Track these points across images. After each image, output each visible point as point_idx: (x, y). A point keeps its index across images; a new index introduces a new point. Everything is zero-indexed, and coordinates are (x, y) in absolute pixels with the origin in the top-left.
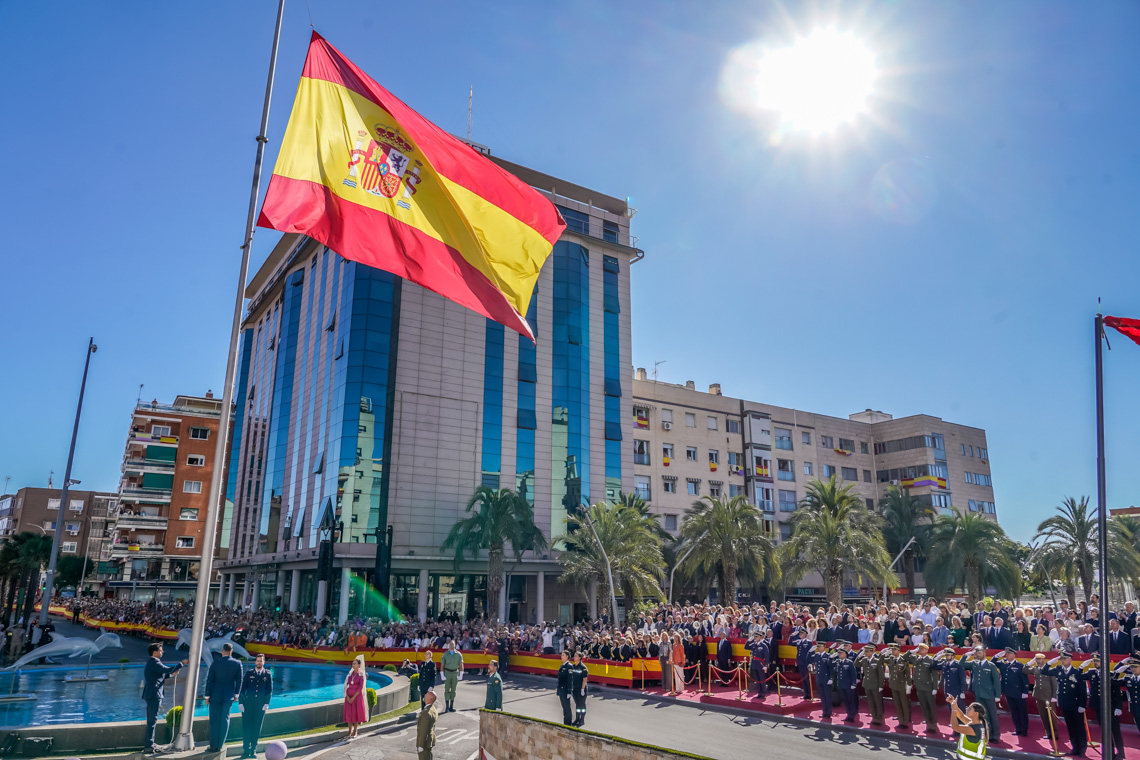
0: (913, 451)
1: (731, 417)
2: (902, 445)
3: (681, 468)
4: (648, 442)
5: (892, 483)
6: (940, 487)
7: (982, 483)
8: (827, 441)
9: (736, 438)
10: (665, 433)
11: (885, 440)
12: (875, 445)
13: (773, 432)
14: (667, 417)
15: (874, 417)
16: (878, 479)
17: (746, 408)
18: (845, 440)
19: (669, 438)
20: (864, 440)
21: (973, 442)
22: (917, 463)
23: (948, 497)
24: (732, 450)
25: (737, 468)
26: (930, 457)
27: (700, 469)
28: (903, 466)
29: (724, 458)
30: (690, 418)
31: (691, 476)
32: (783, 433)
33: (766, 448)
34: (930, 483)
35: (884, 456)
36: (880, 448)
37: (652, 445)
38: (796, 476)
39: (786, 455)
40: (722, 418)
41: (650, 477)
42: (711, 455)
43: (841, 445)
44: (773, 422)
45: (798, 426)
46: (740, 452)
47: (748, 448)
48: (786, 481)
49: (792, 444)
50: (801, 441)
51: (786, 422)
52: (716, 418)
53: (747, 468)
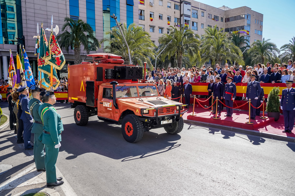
0: (240, 20)
1: (176, 3)
2: (236, 18)
3: (157, 23)
4: (144, 11)
5: (230, 33)
6: (247, 34)
7: (260, 34)
8: (210, 16)
9: (178, 12)
10: (151, 7)
11: (230, 17)
12: (226, 18)
13: (191, 10)
14: (152, 1)
15: (225, 9)
16: (225, 31)
18: (216, 16)
19: (152, 9)
20: (222, 17)
21: (259, 17)
22: (241, 25)
23: (249, 38)
24: (176, 17)
25: (178, 24)
26: (245, 23)
27: (164, 23)
28: (235, 26)
29: (173, 19)
30: (161, 2)
31: (161, 26)
32: (196, 12)
33: (189, 16)
34: (244, 32)
35: (228, 23)
36: (228, 20)
37: (145, 12)
38: (198, 28)
39: (195, 20)
40: (173, 3)
41: (144, 25)
42: (168, 18)
43: (214, 18)
44: (192, 6)
45: (200, 9)
46: (179, 17)
47: (182, 16)
48: (194, 30)
49: (198, 16)
50: (201, 15)
51: (196, 7)
52: (171, 3)
53: (181, 24)
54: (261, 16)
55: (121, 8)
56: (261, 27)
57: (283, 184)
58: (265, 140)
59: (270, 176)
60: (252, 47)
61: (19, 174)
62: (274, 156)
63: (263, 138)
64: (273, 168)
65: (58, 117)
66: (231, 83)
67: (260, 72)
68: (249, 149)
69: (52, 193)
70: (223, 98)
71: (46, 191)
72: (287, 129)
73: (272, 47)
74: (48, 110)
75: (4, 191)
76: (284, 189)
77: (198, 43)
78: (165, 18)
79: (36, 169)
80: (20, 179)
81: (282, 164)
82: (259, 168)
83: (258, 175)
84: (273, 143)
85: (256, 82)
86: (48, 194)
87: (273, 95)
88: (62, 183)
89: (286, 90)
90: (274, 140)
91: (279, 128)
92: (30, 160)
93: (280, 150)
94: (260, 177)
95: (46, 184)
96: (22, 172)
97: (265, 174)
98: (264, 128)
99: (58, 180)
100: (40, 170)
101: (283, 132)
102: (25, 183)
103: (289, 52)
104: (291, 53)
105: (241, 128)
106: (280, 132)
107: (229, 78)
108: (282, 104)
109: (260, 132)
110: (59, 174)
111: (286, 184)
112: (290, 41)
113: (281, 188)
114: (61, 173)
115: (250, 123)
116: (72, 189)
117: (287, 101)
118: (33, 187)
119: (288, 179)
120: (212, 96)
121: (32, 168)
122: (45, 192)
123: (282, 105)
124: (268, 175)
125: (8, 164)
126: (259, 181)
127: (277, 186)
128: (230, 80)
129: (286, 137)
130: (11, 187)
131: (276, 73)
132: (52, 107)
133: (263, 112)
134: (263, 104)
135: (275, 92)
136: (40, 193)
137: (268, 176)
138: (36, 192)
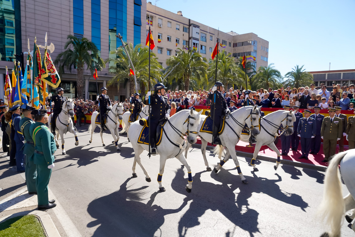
0: (247, 46)
1: (185, 26)
3: (165, 44)
5: (238, 58)
6: (254, 60)
7: (266, 60)
9: (186, 35)
10: (159, 28)
11: (237, 42)
12: (233, 44)
13: (200, 33)
14: (160, 22)
15: (233, 34)
16: (233, 56)
17: (191, 23)
18: (224, 41)
19: (161, 31)
20: (230, 42)
21: (265, 44)
22: (248, 51)
23: (255, 64)
24: (184, 39)
25: (186, 47)
26: (252, 49)
27: (172, 45)
28: (242, 52)
29: (181, 42)
30: (169, 24)
31: (170, 48)
32: (204, 35)
33: (198, 40)
34: (251, 58)
35: (236, 48)
36: (235, 45)
37: (154, 33)
38: (207, 52)
39: (204, 43)
40: (182, 25)
42: (177, 40)
43: (222, 42)
44: (200, 30)
45: (209, 33)
46: (188, 40)
47: (190, 39)
48: (203, 53)
49: (206, 39)
50: (209, 39)
51: (205, 30)
52: (179, 25)
53: (190, 47)
54: (267, 43)
55: (128, 27)
56: (267, 53)
58: (260, 162)
60: (258, 73)
61: (8, 198)
63: (260, 160)
65: (51, 136)
66: (233, 107)
69: (42, 216)
71: (37, 214)
73: (277, 73)
74: (41, 129)
77: (206, 66)
78: (173, 40)
79: (27, 192)
86: (38, 216)
88: (55, 206)
90: (272, 163)
92: (22, 183)
95: (37, 207)
98: (263, 151)
99: (50, 203)
100: (31, 193)
102: (14, 207)
103: (292, 79)
104: (294, 80)
105: (242, 151)
107: (232, 101)
109: (259, 155)
110: (51, 197)
112: (293, 69)
114: (54, 196)
115: (250, 146)
116: (65, 211)
118: (24, 210)
121: (24, 190)
122: (35, 215)
128: (233, 103)
129: (283, 159)
131: (277, 98)
132: (44, 126)
136: (29, 215)
138: (26, 214)
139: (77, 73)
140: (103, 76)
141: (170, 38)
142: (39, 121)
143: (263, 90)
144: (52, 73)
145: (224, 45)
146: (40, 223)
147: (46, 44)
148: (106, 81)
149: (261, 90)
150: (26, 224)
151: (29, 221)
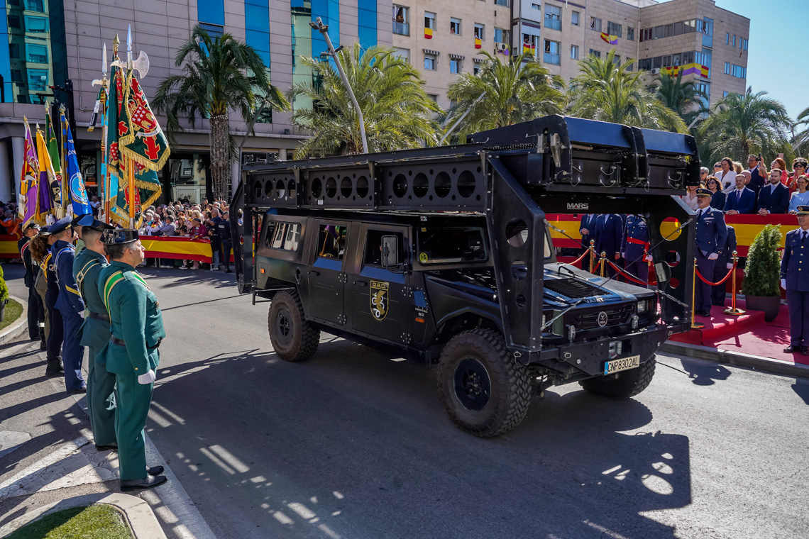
0: (681, 36)
2: (671, 30)
3: (444, 42)
4: (407, 8)
5: (654, 71)
6: (702, 75)
7: (738, 75)
8: (595, 23)
9: (504, 11)
11: (653, 25)
12: (641, 31)
13: (543, 7)
15: (641, 2)
16: (639, 68)
18: (613, 24)
19: (432, 5)
20: (631, 26)
21: (740, 27)
22: (684, 50)
23: (707, 87)
24: (499, 25)
25: (503, 47)
26: (698, 43)
27: (464, 45)
28: (667, 53)
29: (489, 34)
31: (455, 52)
32: (556, 11)
33: (536, 25)
34: (694, 70)
35: (649, 43)
36: (647, 35)
37: (412, 12)
38: (562, 59)
39: (554, 35)
41: (409, 50)
42: (476, 30)
43: (609, 28)
46: (508, 28)
47: (516, 24)
48: (551, 64)
49: (561, 23)
50: (570, 21)
53: (514, 47)
54: (745, 22)
56: (744, 53)
57: (767, 492)
58: (729, 373)
59: (734, 469)
60: (716, 112)
61: (46, 458)
62: (753, 417)
63: (727, 368)
64: (746, 448)
65: (149, 300)
67: (728, 184)
68: (684, 395)
69: (131, 507)
70: (621, 254)
71: (117, 501)
72: (796, 344)
73: (773, 112)
74: (122, 278)
75: (6, 500)
76: (770, 505)
77: (560, 100)
78: (467, 28)
80: (49, 470)
81: (772, 439)
82: (708, 449)
83: (701, 467)
84: (754, 382)
85: (712, 210)
86: (121, 508)
87: (762, 247)
88: (162, 481)
89: (797, 232)
90: (759, 373)
91: (775, 341)
93: (773, 400)
94: (707, 472)
96: (57, 451)
97: (722, 464)
98: (732, 340)
100: (103, 447)
101: (785, 351)
102: (63, 482)
106: (778, 352)
108: (786, 272)
109: (719, 350)
111: (776, 491)
113: (762, 502)
117: (800, 266)
118: (85, 491)
119: (785, 479)
120: (589, 252)
122: (114, 505)
123: (784, 277)
124: (728, 467)
125: (18, 430)
126: (703, 483)
127: (751, 497)
129: (793, 364)
130: (26, 489)
131: (776, 185)
132: (133, 272)
133: (733, 295)
134: (732, 273)
135: (769, 239)
136: (100, 506)
137: (731, 468)
138: (91, 504)
139: (210, 132)
140: (278, 136)
141: (458, 24)
142: (117, 260)
143: (730, 163)
144: (147, 132)
145: (612, 38)
146: (126, 526)
147: (129, 55)
148: (287, 150)
149: (726, 162)
150: (91, 529)
151: (98, 519)
